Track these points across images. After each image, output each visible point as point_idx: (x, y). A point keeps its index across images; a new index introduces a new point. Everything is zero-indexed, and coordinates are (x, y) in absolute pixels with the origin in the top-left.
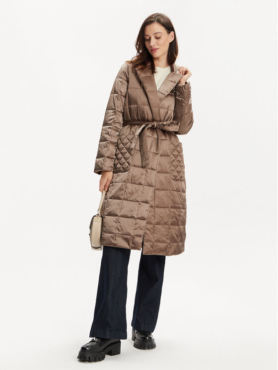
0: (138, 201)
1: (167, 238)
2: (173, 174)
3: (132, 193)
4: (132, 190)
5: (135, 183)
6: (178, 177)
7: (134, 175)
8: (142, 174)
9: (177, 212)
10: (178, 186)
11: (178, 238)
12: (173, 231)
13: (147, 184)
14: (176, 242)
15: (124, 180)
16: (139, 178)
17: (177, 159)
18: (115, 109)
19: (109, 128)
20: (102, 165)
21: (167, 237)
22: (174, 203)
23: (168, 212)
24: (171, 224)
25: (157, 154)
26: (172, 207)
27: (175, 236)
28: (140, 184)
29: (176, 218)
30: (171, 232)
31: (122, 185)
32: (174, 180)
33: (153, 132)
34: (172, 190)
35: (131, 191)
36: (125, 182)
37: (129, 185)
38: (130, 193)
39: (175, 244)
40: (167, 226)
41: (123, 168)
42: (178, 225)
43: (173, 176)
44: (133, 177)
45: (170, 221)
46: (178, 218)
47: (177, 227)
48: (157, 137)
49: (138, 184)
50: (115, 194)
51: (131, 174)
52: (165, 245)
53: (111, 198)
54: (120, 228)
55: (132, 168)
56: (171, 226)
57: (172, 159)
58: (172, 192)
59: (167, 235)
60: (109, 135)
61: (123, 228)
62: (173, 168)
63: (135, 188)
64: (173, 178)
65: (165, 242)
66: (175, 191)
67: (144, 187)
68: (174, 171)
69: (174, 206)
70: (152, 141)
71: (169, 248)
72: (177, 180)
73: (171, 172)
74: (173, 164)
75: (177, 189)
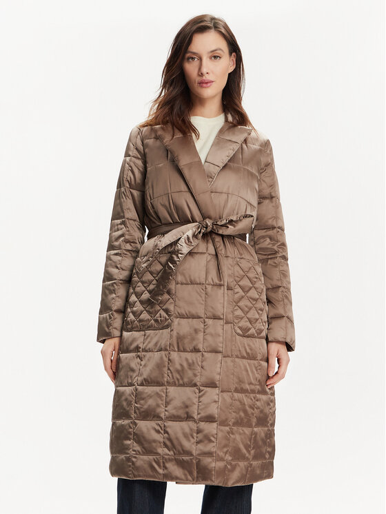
0: (195, 385)
1: (226, 453)
2: (240, 325)
3: (181, 372)
4: (181, 365)
5: (185, 351)
6: (252, 331)
7: (181, 333)
8: (196, 331)
9: (247, 401)
10: (251, 349)
11: (249, 452)
12: (238, 437)
13: (209, 349)
14: (244, 458)
15: (163, 347)
16: (193, 339)
17: (249, 294)
18: (124, 217)
19: (116, 254)
20: (108, 327)
21: (225, 450)
22: (241, 381)
23: (228, 400)
24: (234, 424)
25: (221, 285)
26: (237, 391)
27: (242, 447)
28: (196, 350)
29: (245, 411)
30: (235, 439)
31: (162, 358)
32: (243, 336)
33: (207, 242)
34: (237, 357)
35: (179, 367)
36: (166, 350)
37: (175, 355)
38: (178, 371)
39: (242, 464)
40: (227, 428)
41: (156, 321)
42: (250, 426)
43: (240, 328)
44: (180, 339)
45: (232, 417)
46: (250, 411)
47: (247, 431)
48: (214, 253)
49: (192, 351)
50: (149, 376)
51: (175, 333)
52: (221, 464)
53: (142, 385)
54: (168, 443)
55: (176, 321)
56: (235, 428)
57: (237, 296)
58: (237, 359)
59: (225, 446)
60: (117, 268)
61: (175, 442)
62: (239, 313)
63: (187, 360)
64: (239, 331)
65: (222, 459)
66: (243, 357)
67: (203, 355)
68: (242, 318)
69: (242, 389)
70: (208, 262)
71: (229, 471)
72: (248, 337)
73: (236, 321)
74: (240, 304)
75: (248, 354)
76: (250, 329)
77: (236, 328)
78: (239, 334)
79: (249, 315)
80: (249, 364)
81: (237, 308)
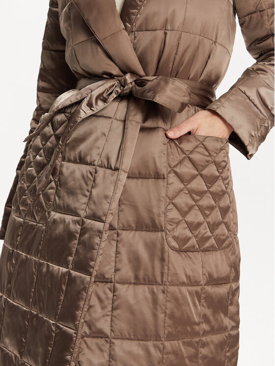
2: (176, 234)
6: (193, 241)
17: (190, 186)
32: (179, 251)
43: (175, 238)
57: (171, 188)
62: (174, 214)
64: (174, 244)
68: (178, 223)
72: (186, 251)
73: (169, 227)
74: (176, 201)
75: (188, 277)
76: (189, 239)
77: (170, 239)
78: (173, 248)
79: (190, 218)
80: (190, 293)
81: (171, 206)
